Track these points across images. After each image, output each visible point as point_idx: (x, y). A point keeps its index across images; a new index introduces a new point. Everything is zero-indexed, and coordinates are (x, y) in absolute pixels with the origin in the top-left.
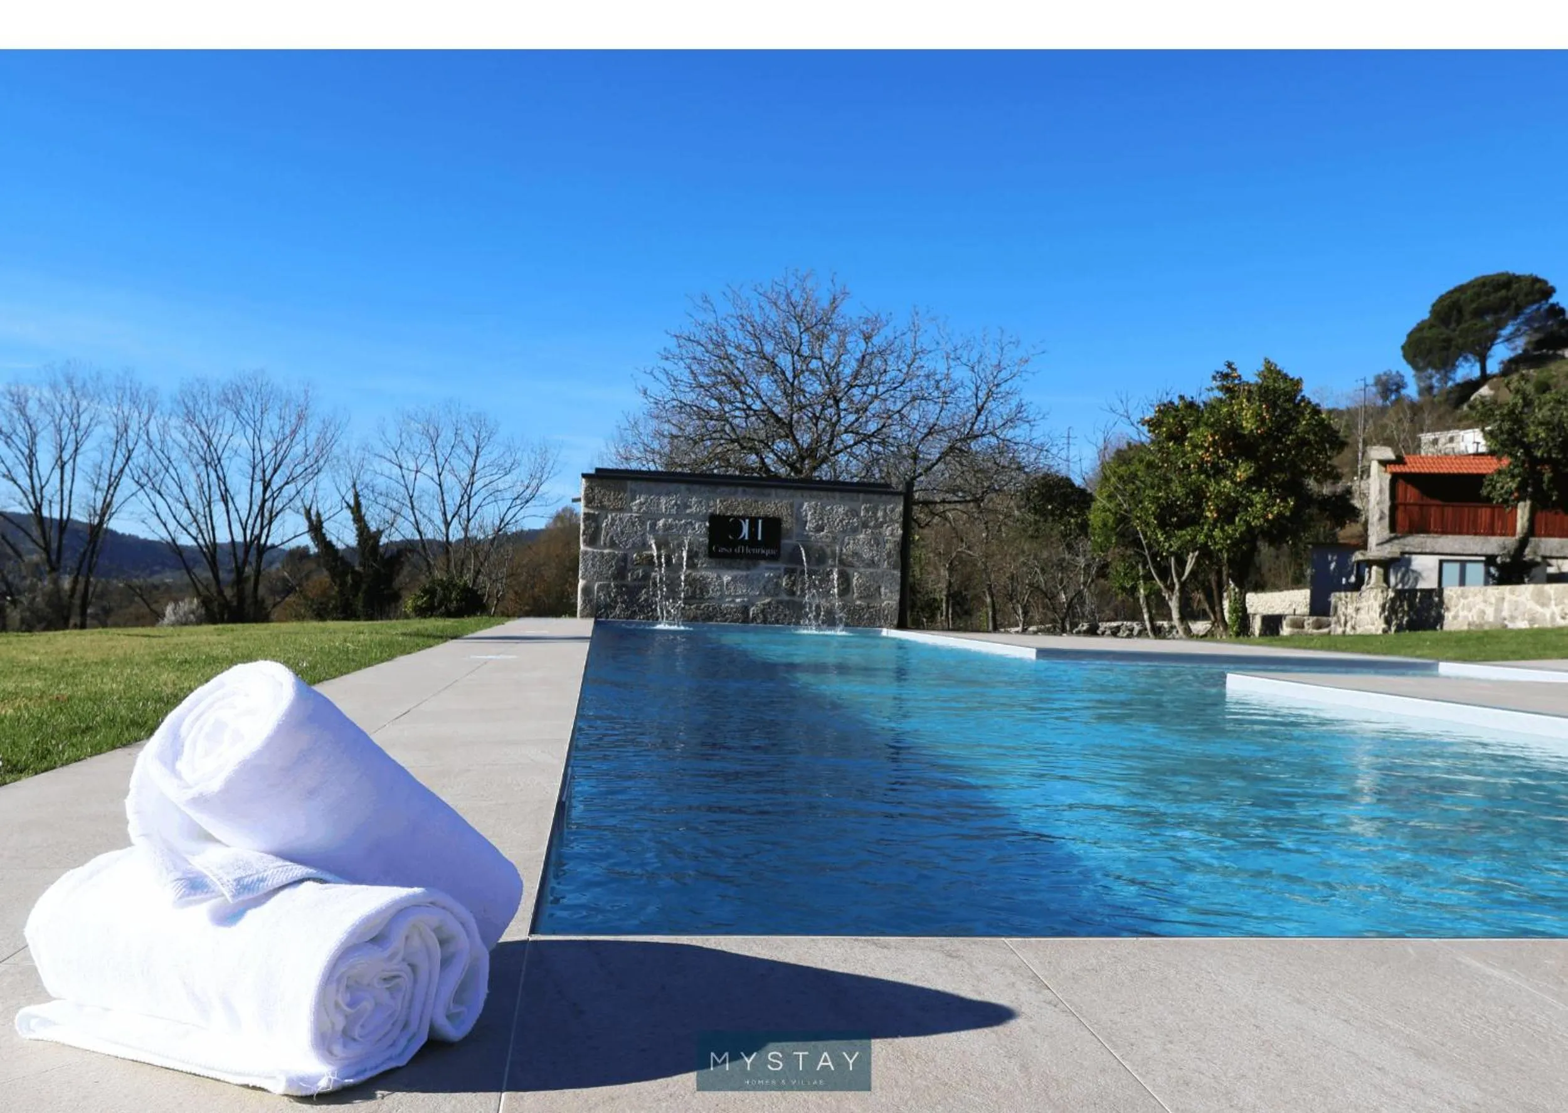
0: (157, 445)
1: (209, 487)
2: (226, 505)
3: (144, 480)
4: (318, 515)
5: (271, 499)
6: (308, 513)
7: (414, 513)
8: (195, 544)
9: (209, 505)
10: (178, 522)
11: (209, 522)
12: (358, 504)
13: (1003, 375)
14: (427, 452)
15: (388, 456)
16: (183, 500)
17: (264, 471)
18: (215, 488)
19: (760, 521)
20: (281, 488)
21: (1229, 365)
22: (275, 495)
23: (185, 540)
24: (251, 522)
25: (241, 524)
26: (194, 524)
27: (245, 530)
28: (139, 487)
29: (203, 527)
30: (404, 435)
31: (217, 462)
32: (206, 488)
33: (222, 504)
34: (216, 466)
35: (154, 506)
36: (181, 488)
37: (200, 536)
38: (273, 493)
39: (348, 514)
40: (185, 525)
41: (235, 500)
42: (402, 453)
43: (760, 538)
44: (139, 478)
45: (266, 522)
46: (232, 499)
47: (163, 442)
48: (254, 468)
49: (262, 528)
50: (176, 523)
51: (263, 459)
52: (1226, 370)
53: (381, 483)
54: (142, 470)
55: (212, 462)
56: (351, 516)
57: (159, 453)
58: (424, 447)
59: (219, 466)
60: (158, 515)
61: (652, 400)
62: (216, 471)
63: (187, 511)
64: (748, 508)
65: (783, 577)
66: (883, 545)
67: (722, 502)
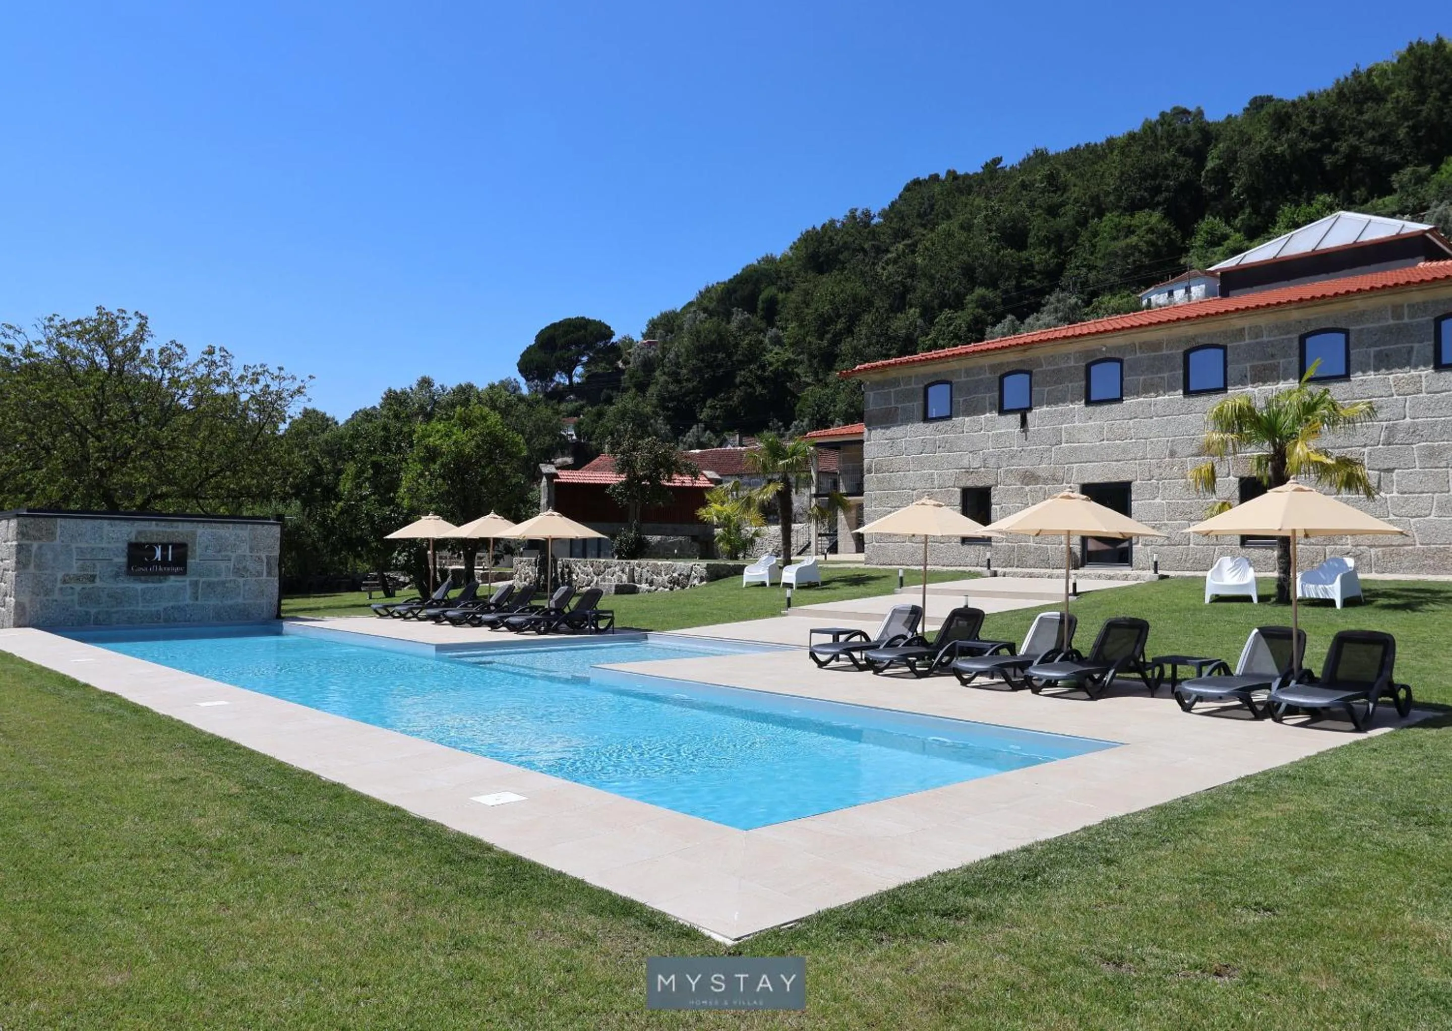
19: (170, 547)
43: (170, 559)
64: (160, 537)
65: (188, 587)
66: (265, 560)
67: (139, 533)
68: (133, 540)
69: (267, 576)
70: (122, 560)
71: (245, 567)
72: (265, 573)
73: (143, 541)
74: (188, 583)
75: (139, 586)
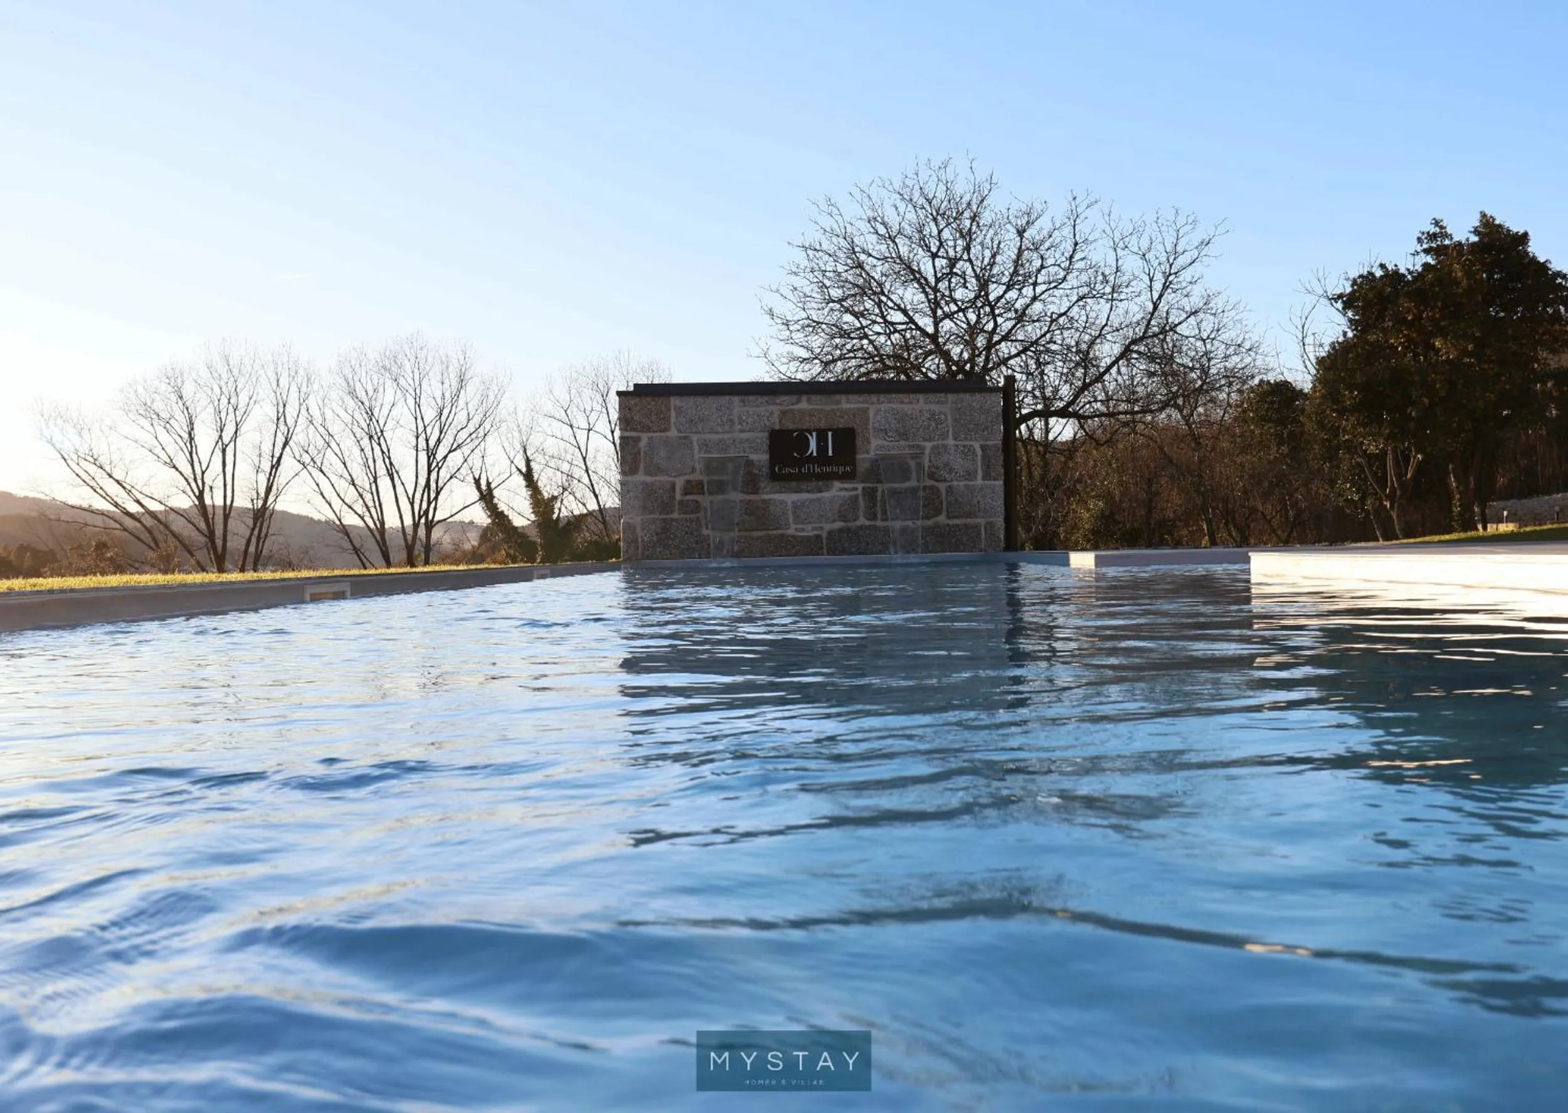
0: (318, 420)
1: (374, 461)
2: (392, 480)
3: (306, 459)
4: (489, 484)
5: (436, 469)
6: (477, 482)
7: (589, 476)
8: (361, 523)
9: (375, 481)
10: (343, 501)
11: (376, 498)
12: (529, 469)
13: (1182, 261)
14: (598, 408)
15: (557, 416)
16: (347, 475)
17: (427, 440)
18: (379, 462)
19: (830, 434)
20: (445, 457)
21: (1437, 223)
22: (440, 465)
23: (350, 520)
24: (418, 496)
25: (409, 498)
26: (361, 501)
27: (412, 504)
28: (302, 466)
29: (371, 504)
30: (573, 391)
31: (379, 434)
32: (371, 462)
33: (388, 478)
34: (379, 438)
35: (317, 485)
36: (344, 464)
37: (367, 514)
38: (438, 463)
39: (520, 481)
40: (350, 504)
41: (400, 474)
42: (572, 412)
43: (830, 454)
44: (301, 456)
45: (433, 495)
46: (397, 472)
47: (323, 415)
48: (417, 437)
49: (429, 503)
50: (341, 502)
51: (425, 427)
52: (1433, 229)
53: (552, 446)
54: (302, 447)
55: (376, 436)
56: (524, 483)
57: (321, 429)
58: (595, 403)
59: (382, 439)
60: (322, 494)
61: (779, 321)
62: (379, 444)
63: (352, 487)
64: (815, 419)
65: (860, 498)
66: (979, 452)
67: (784, 413)
68: (777, 427)
69: (984, 478)
70: (761, 457)
71: (947, 464)
72: (980, 474)
73: (791, 426)
74: (860, 492)
75: (790, 498)
